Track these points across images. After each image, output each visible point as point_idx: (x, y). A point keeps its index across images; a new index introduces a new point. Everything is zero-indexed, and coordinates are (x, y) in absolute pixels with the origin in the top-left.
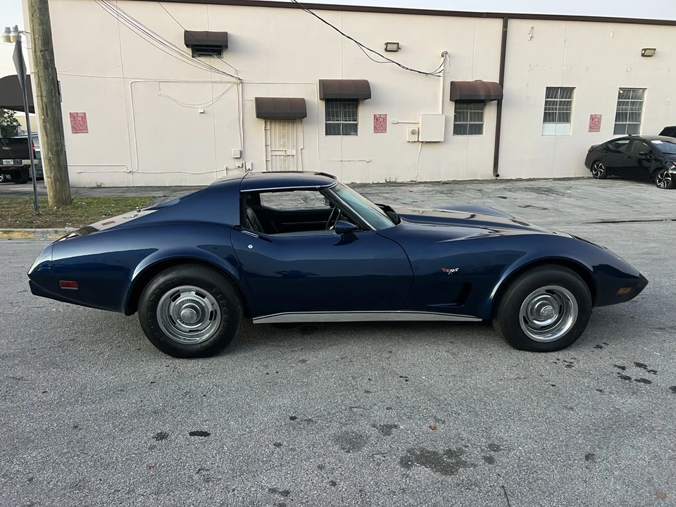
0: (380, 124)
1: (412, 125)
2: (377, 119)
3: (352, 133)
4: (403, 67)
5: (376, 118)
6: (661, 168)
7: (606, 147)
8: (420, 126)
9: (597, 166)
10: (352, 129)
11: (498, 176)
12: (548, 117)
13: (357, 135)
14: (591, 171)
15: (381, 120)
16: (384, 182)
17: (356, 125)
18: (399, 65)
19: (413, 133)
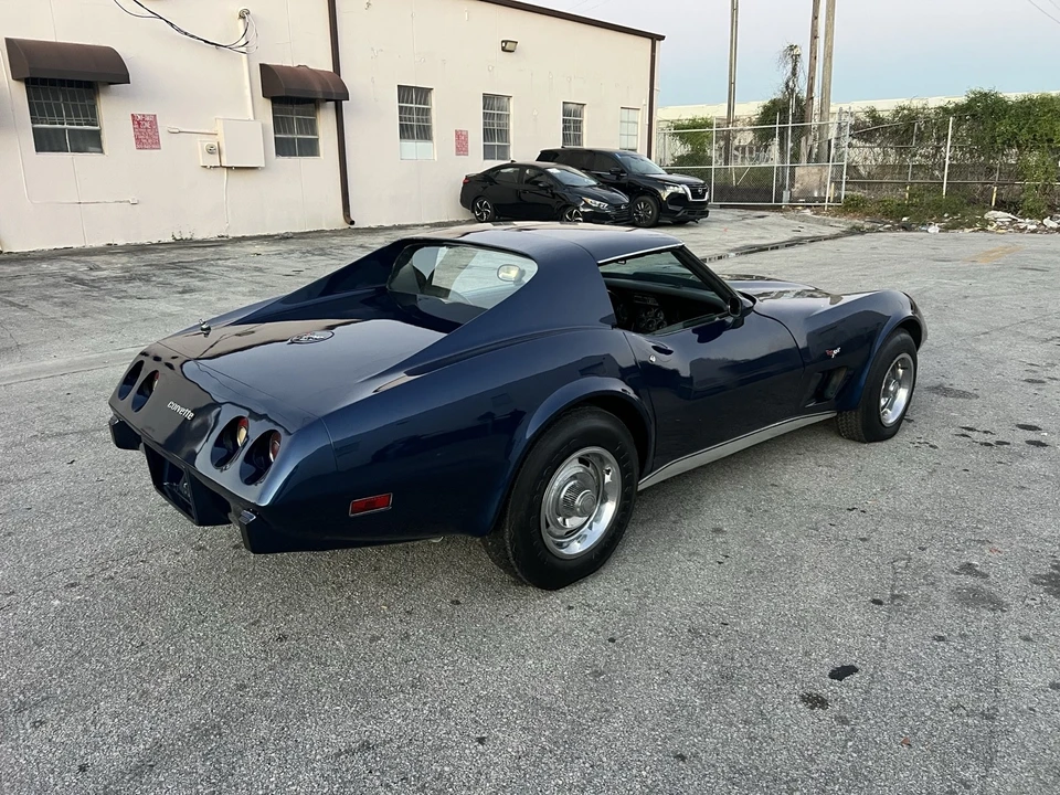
0: (146, 132)
1: (205, 137)
2: (139, 124)
3: (91, 149)
4: (179, 30)
5: (138, 122)
6: (567, 206)
7: (488, 177)
8: (221, 138)
9: (481, 204)
10: (90, 141)
11: (352, 223)
12: (406, 132)
13: (102, 152)
14: (473, 212)
15: (147, 125)
16: (171, 240)
17: (97, 134)
18: (172, 25)
19: (211, 151)
